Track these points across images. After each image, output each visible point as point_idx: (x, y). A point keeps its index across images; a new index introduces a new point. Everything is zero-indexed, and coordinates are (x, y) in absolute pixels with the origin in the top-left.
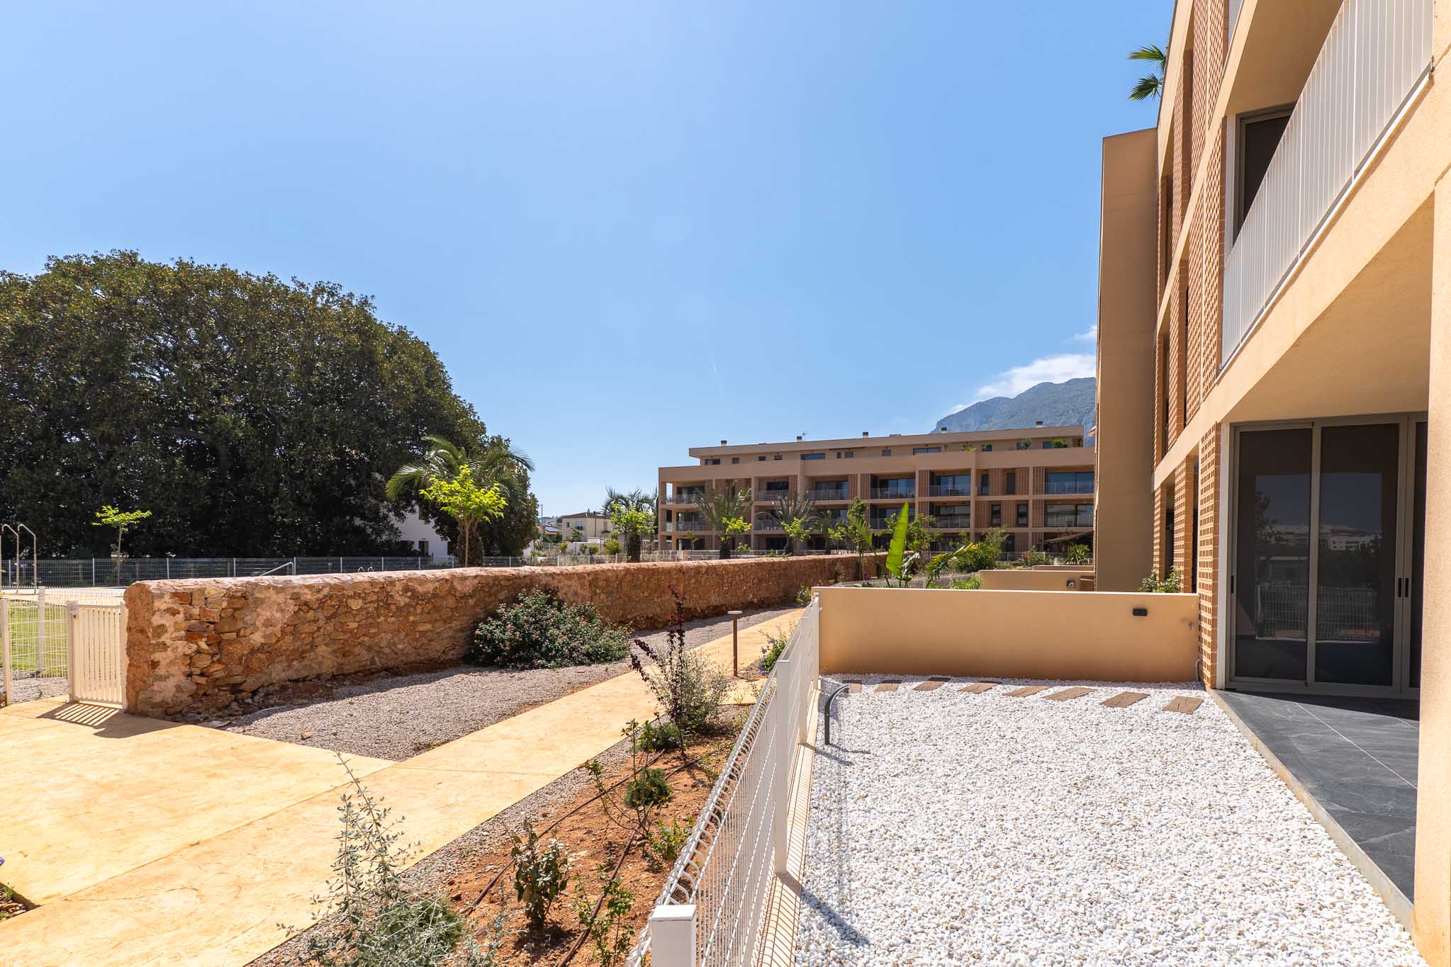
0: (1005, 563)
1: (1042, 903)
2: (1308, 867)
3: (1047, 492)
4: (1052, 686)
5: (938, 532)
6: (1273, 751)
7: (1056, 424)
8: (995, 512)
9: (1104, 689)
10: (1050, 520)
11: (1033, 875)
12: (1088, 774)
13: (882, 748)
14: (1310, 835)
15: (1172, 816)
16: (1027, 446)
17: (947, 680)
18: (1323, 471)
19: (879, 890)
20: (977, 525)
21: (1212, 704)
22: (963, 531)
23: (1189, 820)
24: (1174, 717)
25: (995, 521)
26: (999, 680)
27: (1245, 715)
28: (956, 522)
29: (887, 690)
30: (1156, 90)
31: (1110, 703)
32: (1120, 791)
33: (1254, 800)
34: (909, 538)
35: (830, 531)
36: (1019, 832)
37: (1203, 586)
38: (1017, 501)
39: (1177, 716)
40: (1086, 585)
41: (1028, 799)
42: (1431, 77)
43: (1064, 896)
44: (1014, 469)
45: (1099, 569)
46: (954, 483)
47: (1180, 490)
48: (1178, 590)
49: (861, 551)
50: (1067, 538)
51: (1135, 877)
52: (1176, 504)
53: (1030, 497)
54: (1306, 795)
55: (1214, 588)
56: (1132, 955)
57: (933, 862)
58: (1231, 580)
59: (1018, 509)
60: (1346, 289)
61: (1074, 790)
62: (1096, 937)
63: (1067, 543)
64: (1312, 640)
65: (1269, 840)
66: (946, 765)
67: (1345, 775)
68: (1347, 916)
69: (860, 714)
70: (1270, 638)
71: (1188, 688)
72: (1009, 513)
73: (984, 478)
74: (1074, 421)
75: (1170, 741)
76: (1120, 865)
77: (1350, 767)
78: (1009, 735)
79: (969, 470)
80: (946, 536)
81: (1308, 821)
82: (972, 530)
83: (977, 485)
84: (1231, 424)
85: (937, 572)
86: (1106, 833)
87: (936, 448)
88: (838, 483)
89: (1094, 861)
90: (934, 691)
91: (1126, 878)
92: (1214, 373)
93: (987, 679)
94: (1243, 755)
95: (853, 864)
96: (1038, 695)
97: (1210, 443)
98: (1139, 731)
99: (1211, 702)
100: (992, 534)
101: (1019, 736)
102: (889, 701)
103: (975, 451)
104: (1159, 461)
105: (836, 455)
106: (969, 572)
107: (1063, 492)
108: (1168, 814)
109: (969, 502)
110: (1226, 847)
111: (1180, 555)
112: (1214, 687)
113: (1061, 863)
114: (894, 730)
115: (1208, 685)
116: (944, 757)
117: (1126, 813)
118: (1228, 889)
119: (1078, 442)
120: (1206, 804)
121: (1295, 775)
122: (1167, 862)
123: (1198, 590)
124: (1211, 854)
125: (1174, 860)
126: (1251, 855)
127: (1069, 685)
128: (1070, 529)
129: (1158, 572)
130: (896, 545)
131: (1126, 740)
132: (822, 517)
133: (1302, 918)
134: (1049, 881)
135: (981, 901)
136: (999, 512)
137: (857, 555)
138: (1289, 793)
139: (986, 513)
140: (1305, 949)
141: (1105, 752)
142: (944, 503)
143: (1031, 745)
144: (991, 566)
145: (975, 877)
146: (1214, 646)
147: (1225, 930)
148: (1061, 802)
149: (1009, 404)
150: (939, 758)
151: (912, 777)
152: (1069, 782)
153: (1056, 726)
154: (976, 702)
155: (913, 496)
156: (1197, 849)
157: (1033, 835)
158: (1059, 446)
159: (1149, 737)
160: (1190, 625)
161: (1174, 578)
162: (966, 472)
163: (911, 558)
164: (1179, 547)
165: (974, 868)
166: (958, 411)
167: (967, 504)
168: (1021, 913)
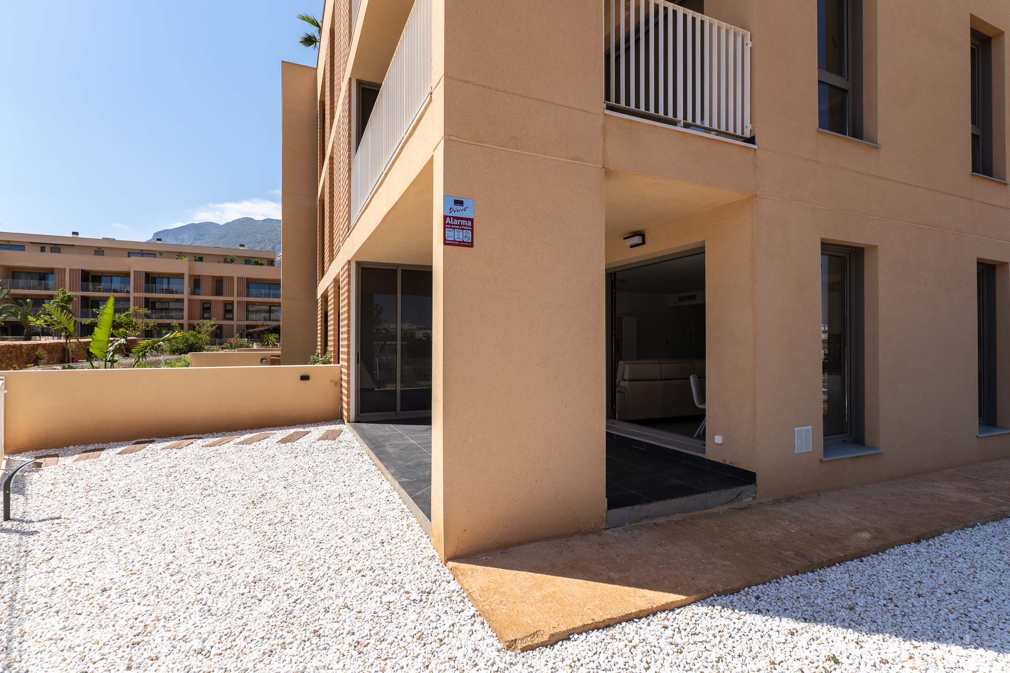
0: (215, 347)
1: (218, 595)
2: (388, 517)
3: (248, 296)
4: (243, 435)
5: (152, 322)
6: (376, 455)
7: (253, 248)
8: (206, 309)
9: (281, 431)
10: (250, 316)
11: (211, 578)
12: (262, 493)
13: (76, 511)
14: (390, 498)
15: (316, 507)
16: (232, 261)
17: (151, 442)
18: (402, 294)
19: (56, 640)
20: (190, 318)
21: (347, 432)
22: (175, 322)
23: (326, 507)
24: (324, 444)
25: (206, 315)
26: (200, 436)
27: (364, 436)
28: (171, 314)
29: (88, 458)
30: (316, 45)
31: (284, 441)
32: (284, 499)
33: (364, 486)
34: (116, 326)
35: (30, 318)
36: (204, 548)
37: (343, 359)
38: (224, 301)
39: (327, 442)
40: (275, 361)
41: (214, 522)
42: (431, 97)
43: (235, 585)
44: (222, 277)
45: (282, 350)
46: (169, 284)
47: (331, 300)
48: (330, 363)
49: (67, 337)
50: (263, 329)
51: (287, 556)
52: (329, 309)
53: (235, 299)
54: (390, 477)
55: (348, 360)
56: (281, 608)
57: (120, 596)
58: (357, 355)
59: (225, 307)
60: (402, 195)
61: (252, 506)
62: (256, 606)
63: (262, 332)
64: (399, 389)
65: (370, 507)
66: (143, 511)
67: (409, 461)
68: (404, 539)
69: (53, 484)
70: (383, 389)
71: (335, 424)
72: (217, 310)
73: (196, 282)
74: (270, 248)
75: (320, 459)
76: (278, 550)
77: (412, 457)
78: (203, 476)
79: (183, 274)
80: (160, 326)
81: (390, 491)
82: (185, 321)
83: (189, 286)
84: (356, 262)
85: (144, 355)
86: (271, 530)
87: (152, 254)
88: (42, 275)
89: (260, 553)
90: (137, 453)
91: (282, 557)
92: (347, 230)
93: (190, 436)
94: (361, 460)
95: (26, 626)
96: (231, 443)
97: (345, 272)
98: (301, 457)
99: (347, 431)
100: (203, 325)
101: (212, 476)
102: (89, 468)
103: (188, 260)
104: (320, 280)
105: (39, 248)
106: (181, 354)
107: (261, 296)
108: (314, 507)
109: (183, 299)
110: (346, 518)
111: (331, 341)
112: (349, 422)
113: (236, 561)
114: (91, 493)
115: (346, 421)
116: (141, 506)
117: (287, 513)
118: (344, 544)
119: (271, 262)
120: (337, 494)
121: (385, 466)
122: (310, 538)
123: (341, 362)
124: (336, 525)
125: (315, 535)
126: (359, 519)
127: (256, 432)
128: (265, 323)
129: (320, 352)
130: (101, 333)
131: (292, 464)
132: (21, 305)
133: (382, 548)
134: (225, 578)
135: (164, 612)
136: (209, 308)
137: (63, 340)
138: (383, 477)
139: (198, 309)
140: (381, 565)
141: (277, 475)
142: (159, 299)
143: (221, 480)
144: (200, 349)
145: (160, 595)
146: (348, 396)
147: (340, 570)
148: (240, 518)
149: (219, 228)
150: (137, 507)
151: (106, 529)
152: (248, 501)
153: (242, 463)
154: (177, 456)
155: (128, 292)
156: (329, 525)
157: (214, 547)
158: (257, 263)
159: (307, 459)
160: (336, 384)
161: (328, 355)
162: (180, 276)
163: (116, 344)
164: (331, 335)
165: (160, 588)
166: (174, 227)
167: (182, 301)
168: (199, 609)
